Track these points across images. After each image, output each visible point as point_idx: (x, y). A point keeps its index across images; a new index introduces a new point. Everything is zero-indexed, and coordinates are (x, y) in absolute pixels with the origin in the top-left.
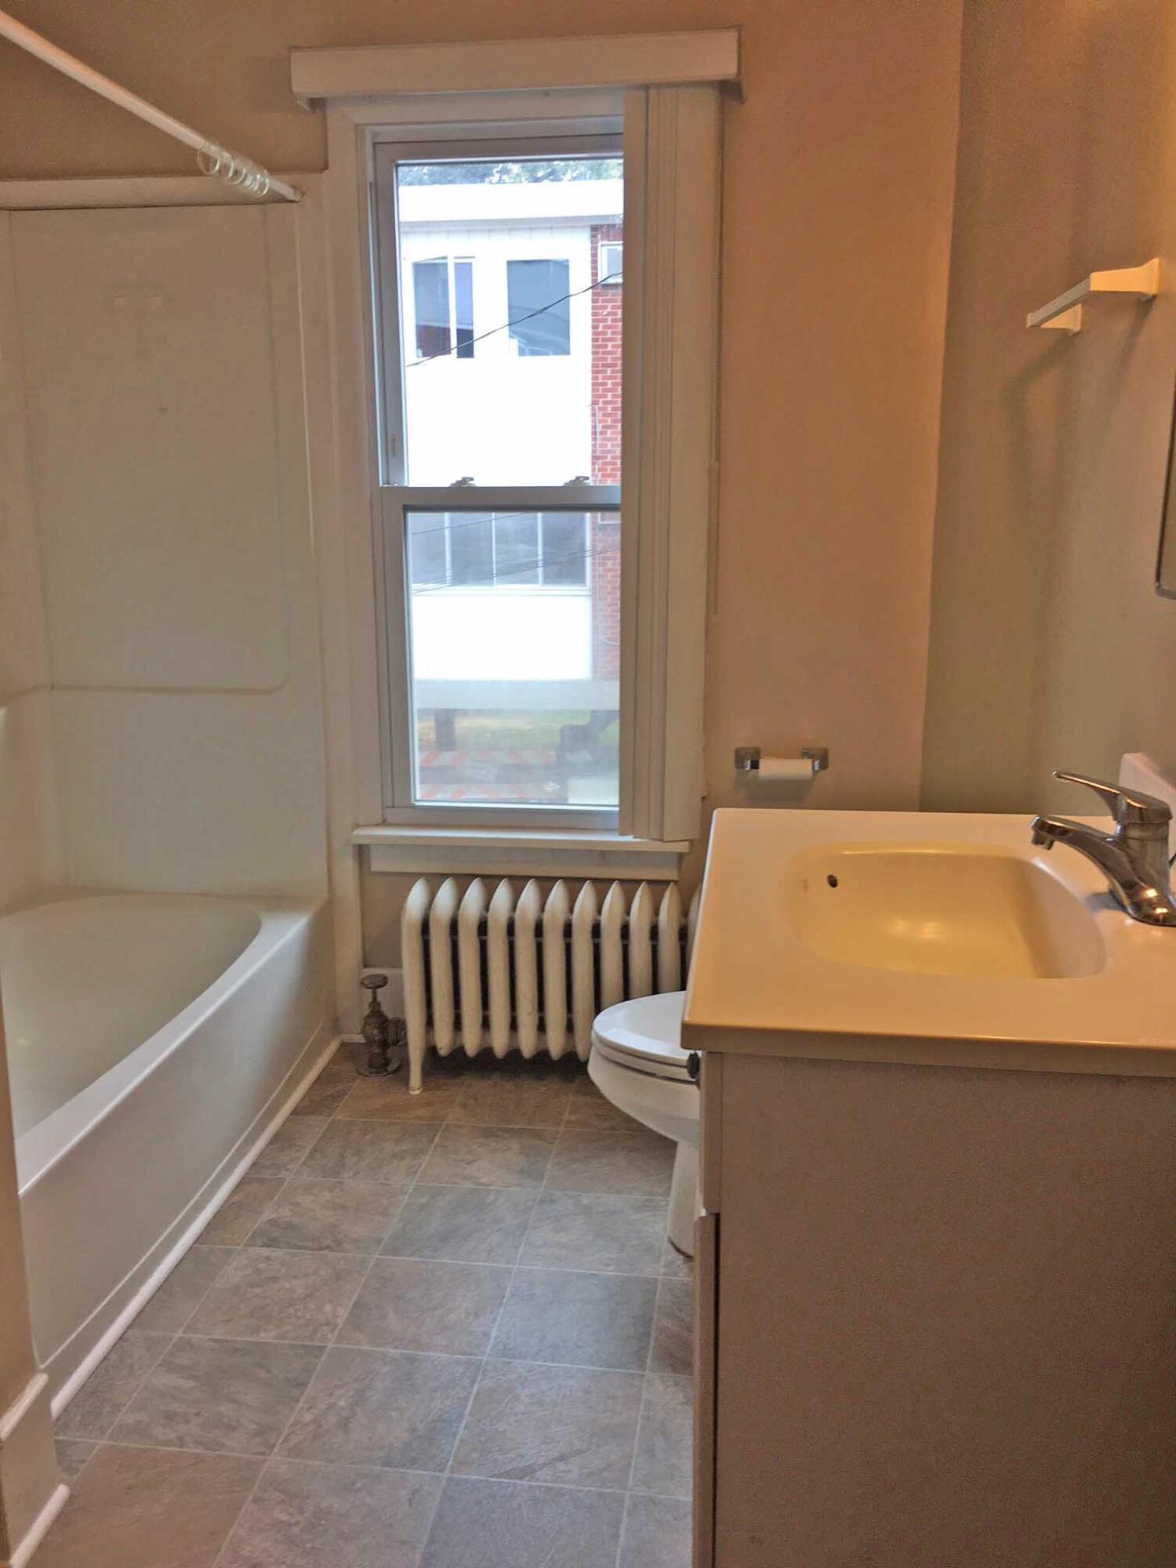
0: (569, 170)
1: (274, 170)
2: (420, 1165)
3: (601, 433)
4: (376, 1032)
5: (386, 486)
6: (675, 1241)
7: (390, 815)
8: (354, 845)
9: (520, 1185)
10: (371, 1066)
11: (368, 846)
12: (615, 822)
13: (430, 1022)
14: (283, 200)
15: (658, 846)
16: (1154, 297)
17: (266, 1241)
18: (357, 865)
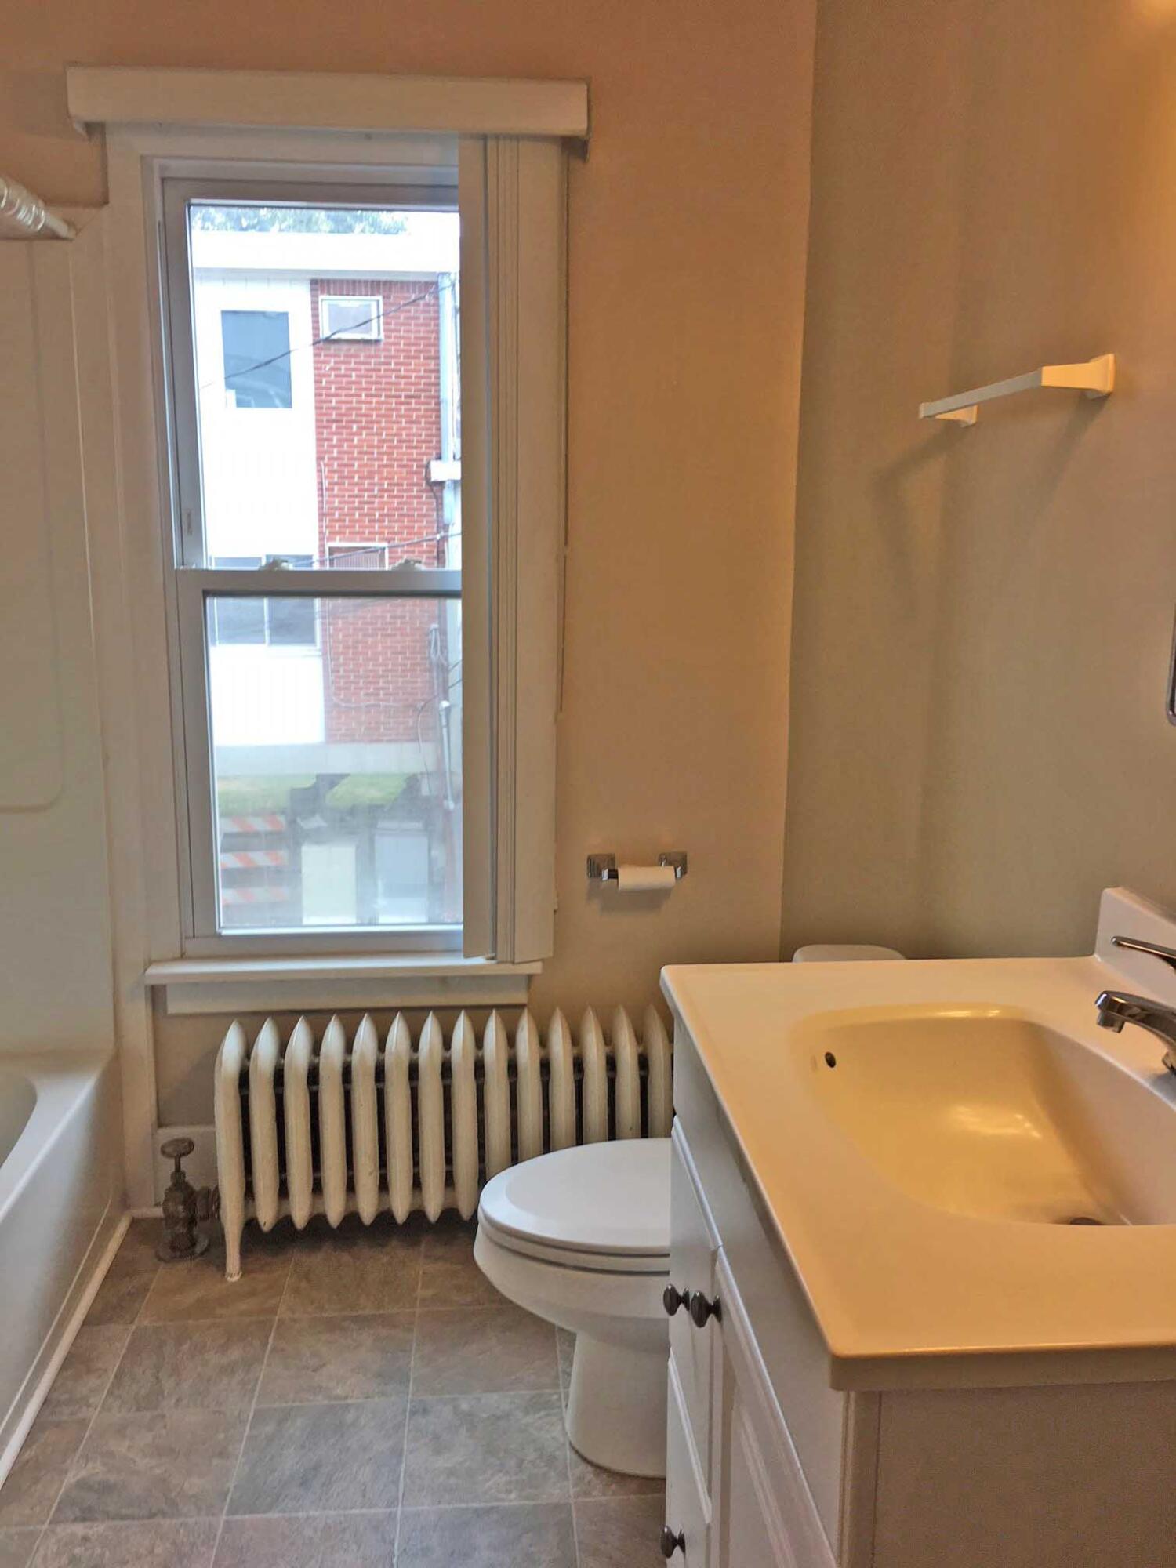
0: (277, 221)
1: (49, 201)
2: (257, 1380)
3: (327, 489)
4: (181, 1208)
5: (182, 568)
6: (577, 1447)
7: (191, 947)
8: (146, 987)
9: (383, 1394)
10: (173, 1248)
11: (164, 986)
12: (459, 942)
13: (249, 1192)
14: (55, 237)
15: (507, 969)
16: (1109, 395)
17: (78, 1513)
18: (150, 1009)
